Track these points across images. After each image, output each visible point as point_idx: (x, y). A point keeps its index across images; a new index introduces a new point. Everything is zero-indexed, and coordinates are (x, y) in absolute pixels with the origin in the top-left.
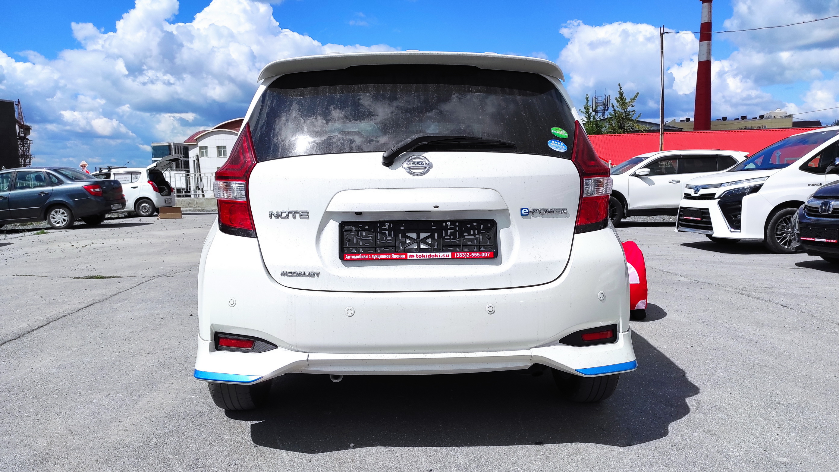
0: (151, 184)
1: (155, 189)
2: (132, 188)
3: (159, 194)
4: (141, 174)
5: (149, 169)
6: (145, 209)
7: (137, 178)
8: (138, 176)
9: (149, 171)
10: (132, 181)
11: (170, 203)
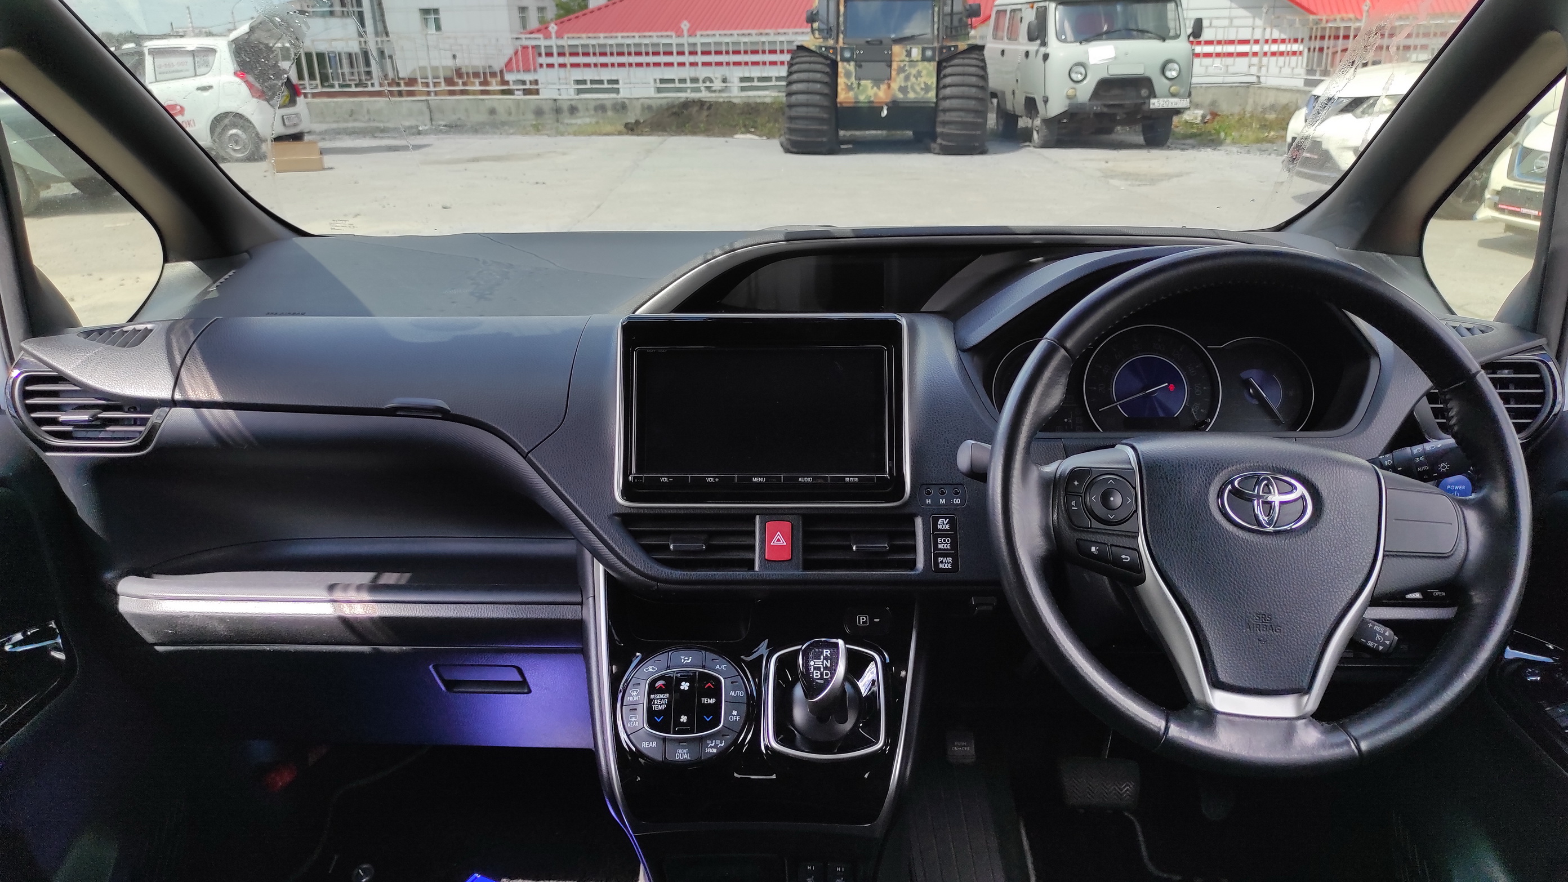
2: (198, 89)
4: (217, 55)
6: (237, 142)
7: (207, 64)
8: (210, 58)
10: (198, 74)
11: (295, 125)
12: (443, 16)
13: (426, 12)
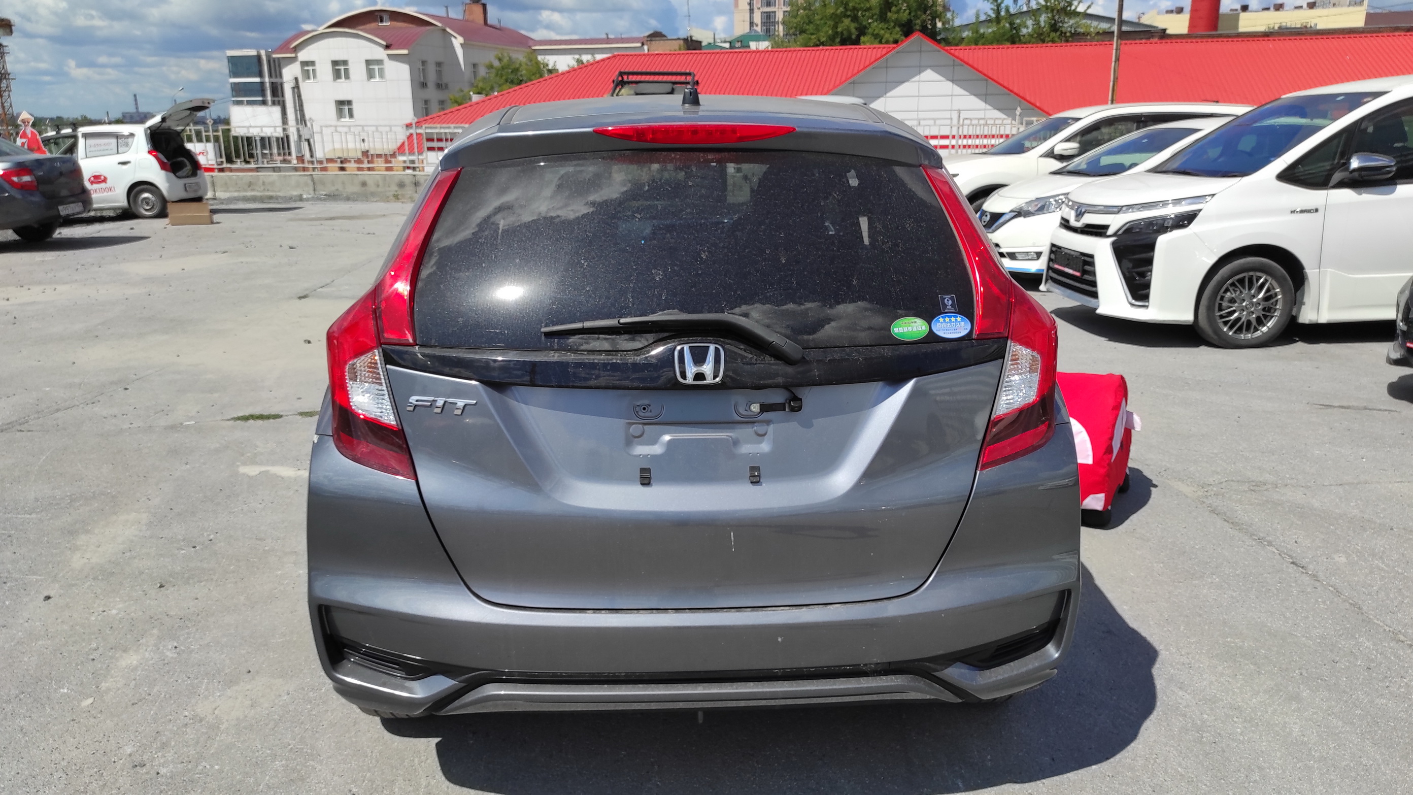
0: (154, 155)
1: (163, 166)
2: (120, 163)
3: (172, 175)
4: (136, 138)
5: (149, 128)
6: (148, 204)
7: (127, 145)
8: (130, 140)
9: (149, 131)
10: (119, 152)
11: (196, 191)
12: (355, 107)
13: (340, 102)
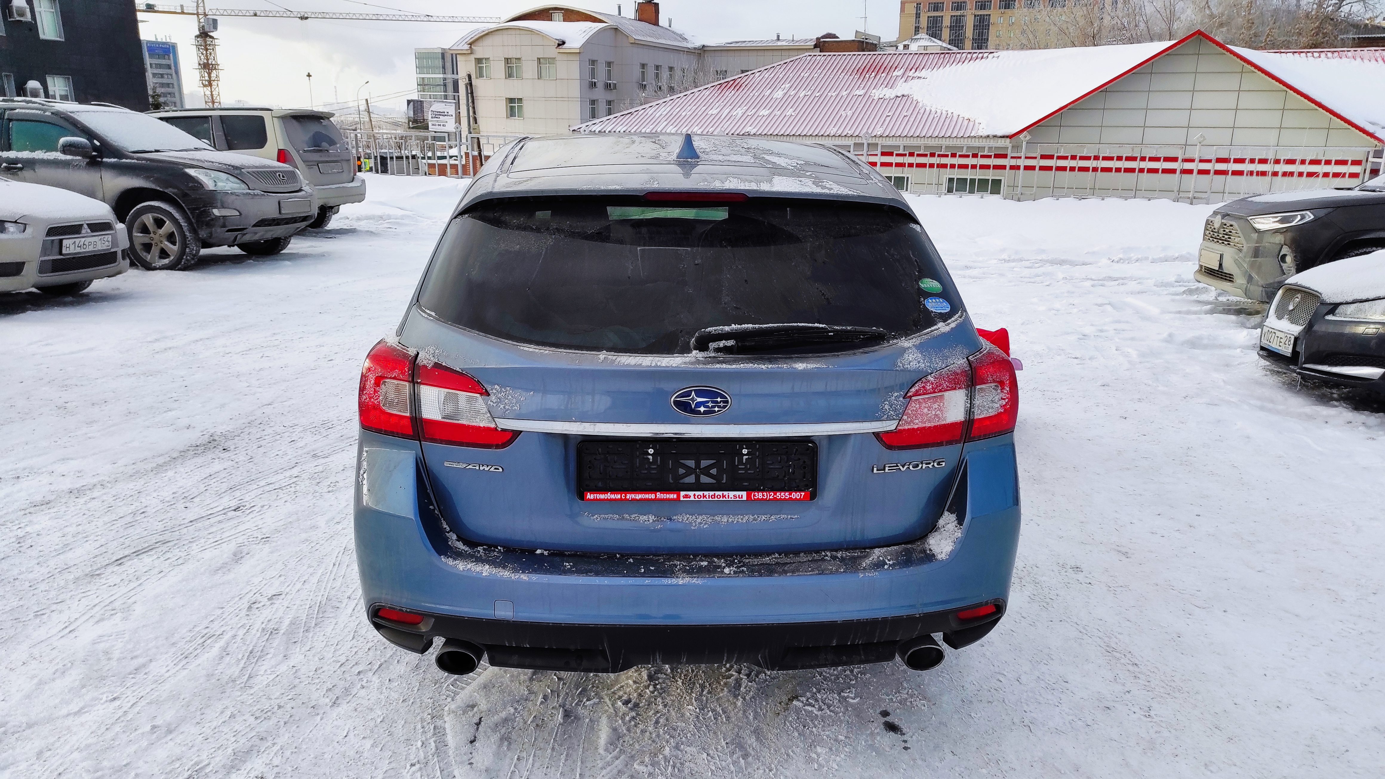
12: (525, 104)
13: (511, 100)
